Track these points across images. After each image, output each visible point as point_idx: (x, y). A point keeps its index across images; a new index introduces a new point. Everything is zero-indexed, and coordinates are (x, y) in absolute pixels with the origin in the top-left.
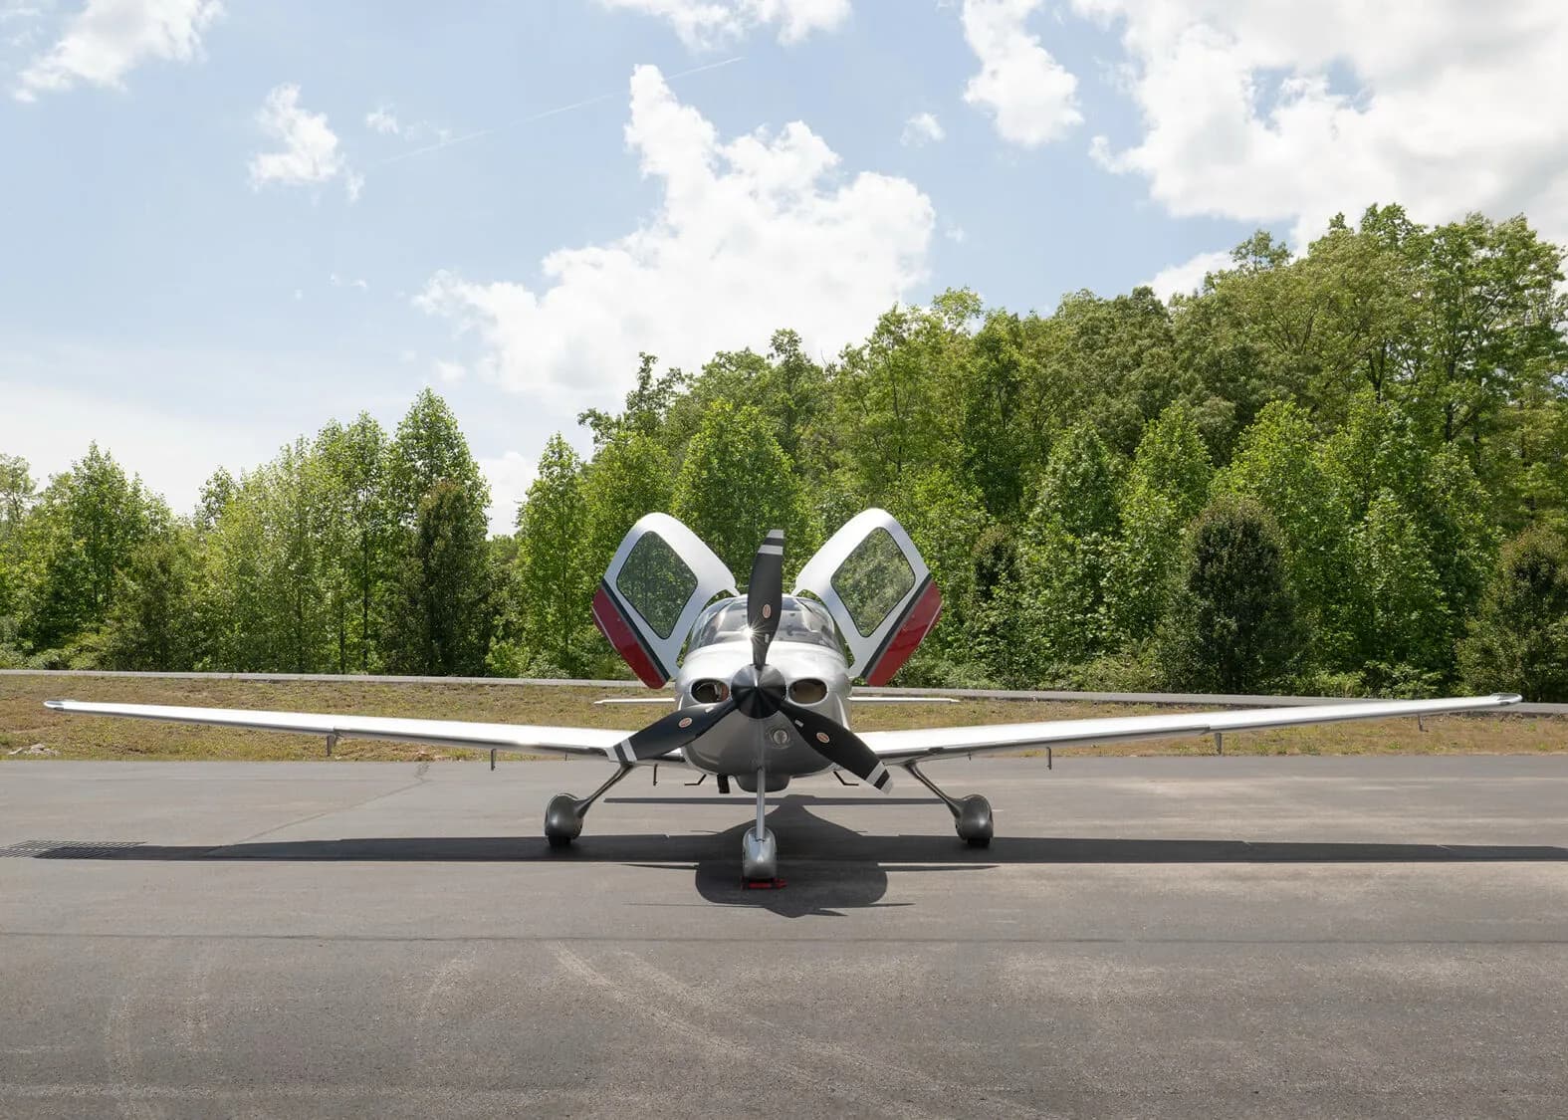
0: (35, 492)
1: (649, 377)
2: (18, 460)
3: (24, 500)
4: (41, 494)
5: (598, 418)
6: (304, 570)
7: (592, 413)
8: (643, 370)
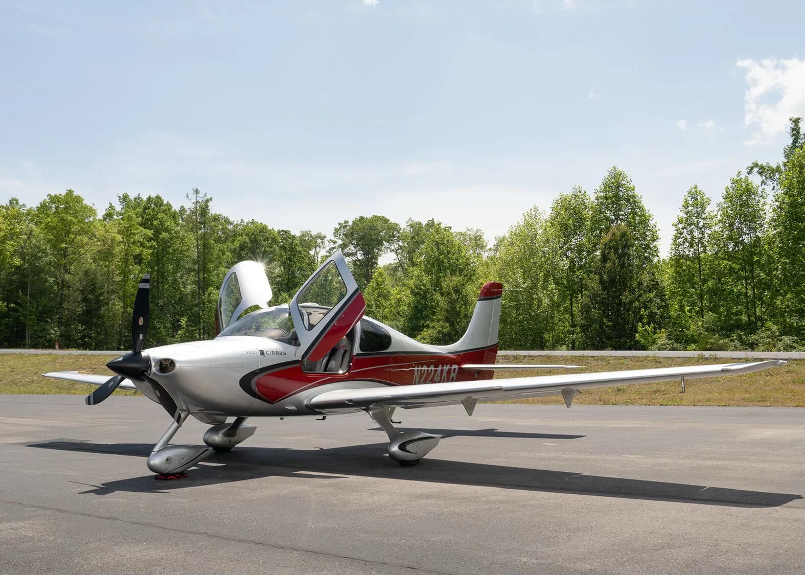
0: (487, 248)
1: (799, 133)
2: (477, 231)
3: (482, 253)
4: (490, 249)
5: (762, 167)
6: (534, 286)
7: (756, 165)
8: (793, 130)
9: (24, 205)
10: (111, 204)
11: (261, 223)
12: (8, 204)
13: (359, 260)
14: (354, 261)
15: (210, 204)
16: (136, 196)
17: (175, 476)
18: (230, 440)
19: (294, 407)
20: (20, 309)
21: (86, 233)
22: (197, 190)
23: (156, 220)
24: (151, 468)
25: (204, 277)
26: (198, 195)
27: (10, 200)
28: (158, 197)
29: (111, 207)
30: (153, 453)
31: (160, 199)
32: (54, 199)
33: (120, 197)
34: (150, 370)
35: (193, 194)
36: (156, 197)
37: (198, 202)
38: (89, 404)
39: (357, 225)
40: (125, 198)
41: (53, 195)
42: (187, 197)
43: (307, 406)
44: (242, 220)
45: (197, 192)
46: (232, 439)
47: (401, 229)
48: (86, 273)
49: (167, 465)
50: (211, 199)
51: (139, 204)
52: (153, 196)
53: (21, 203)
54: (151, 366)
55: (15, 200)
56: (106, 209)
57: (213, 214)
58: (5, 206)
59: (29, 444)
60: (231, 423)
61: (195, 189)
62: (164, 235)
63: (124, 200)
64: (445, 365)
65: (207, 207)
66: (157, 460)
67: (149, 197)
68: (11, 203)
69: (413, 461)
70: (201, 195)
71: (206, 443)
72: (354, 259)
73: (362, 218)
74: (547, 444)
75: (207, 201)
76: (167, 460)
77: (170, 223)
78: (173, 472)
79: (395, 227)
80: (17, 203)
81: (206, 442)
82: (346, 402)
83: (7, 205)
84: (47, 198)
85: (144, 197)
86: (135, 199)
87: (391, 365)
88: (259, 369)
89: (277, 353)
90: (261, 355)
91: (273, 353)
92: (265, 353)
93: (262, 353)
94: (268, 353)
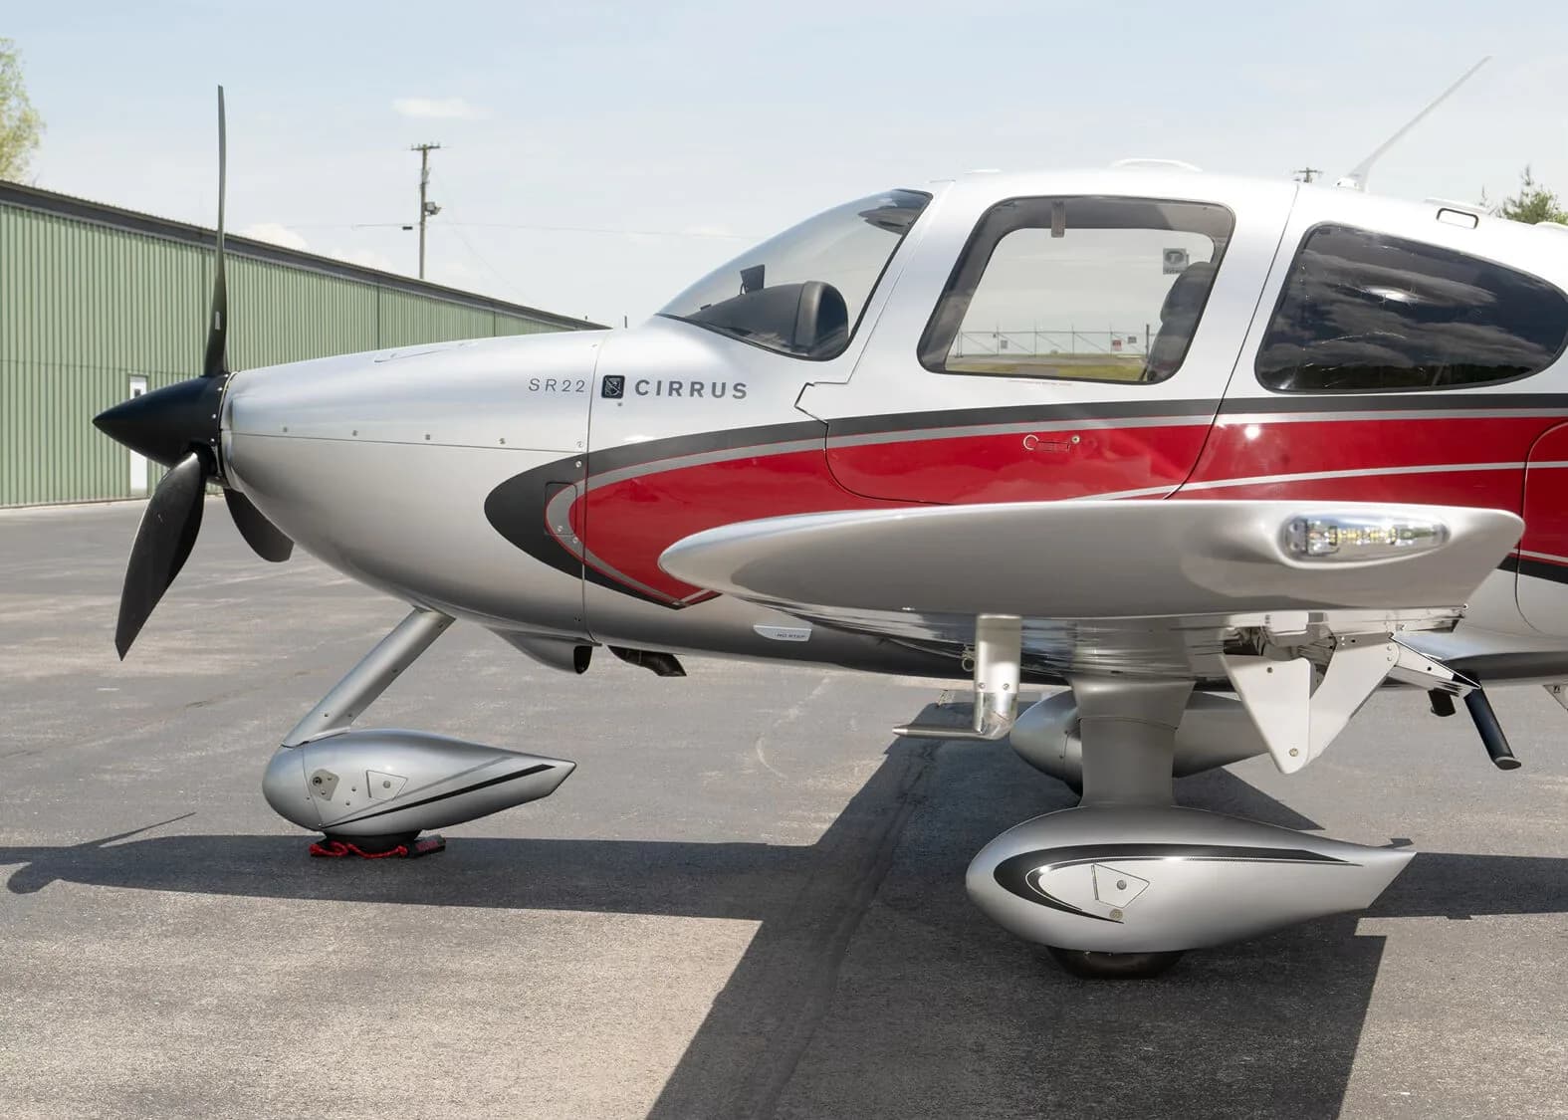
49: (320, 800)
66: (294, 777)
76: (318, 780)
87: (1531, 465)
88: (586, 458)
89: (697, 388)
90: (604, 395)
91: (675, 388)
92: (629, 386)
93: (613, 387)
94: (652, 388)
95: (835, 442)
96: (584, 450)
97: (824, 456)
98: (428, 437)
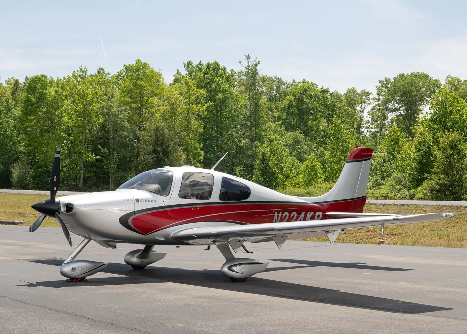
9: (108, 73)
10: (178, 71)
11: (312, 83)
12: (97, 72)
13: (401, 115)
14: (398, 116)
15: (258, 67)
16: (197, 63)
17: (78, 280)
18: (143, 261)
19: (163, 238)
20: (104, 160)
21: (156, 95)
22: (248, 55)
23: (214, 83)
24: (63, 274)
25: (256, 133)
26: (249, 60)
27: (98, 70)
28: (216, 63)
29: (178, 73)
30: (63, 264)
31: (217, 64)
32: (129, 69)
33: (185, 64)
34: (60, 210)
35: (245, 60)
36: (214, 63)
37: (248, 66)
38: (31, 231)
39: (399, 82)
40: (189, 65)
41: (128, 65)
42: (240, 62)
43: (172, 238)
44: (294, 80)
45: (248, 57)
46: (144, 260)
47: (441, 85)
48: (157, 130)
49: (73, 272)
50: (259, 63)
51: (200, 69)
52: (211, 62)
53: (106, 72)
54: (60, 208)
55: (101, 69)
56: (174, 75)
57: (261, 76)
58: (94, 74)
59: (33, 260)
60: (142, 250)
61: (247, 55)
62: (220, 96)
63: (188, 66)
64: (309, 213)
65: (256, 70)
66: (67, 269)
67: (208, 64)
68: (99, 72)
69: (239, 278)
70: (252, 60)
71: (126, 263)
72: (397, 114)
73: (403, 75)
74: (365, 273)
75: (256, 65)
76: (73, 269)
77: (225, 85)
78: (77, 277)
79: (436, 84)
80: (103, 72)
81: (125, 261)
82: (194, 236)
83: (95, 74)
84: (123, 68)
85: (205, 63)
86: (197, 66)
87: (248, 211)
88: (134, 212)
89: (149, 201)
90: (136, 202)
91: (146, 201)
92: (139, 201)
93: (137, 200)
94: (143, 201)
95: (168, 209)
96: (134, 211)
97: (167, 211)
98: (110, 209)
